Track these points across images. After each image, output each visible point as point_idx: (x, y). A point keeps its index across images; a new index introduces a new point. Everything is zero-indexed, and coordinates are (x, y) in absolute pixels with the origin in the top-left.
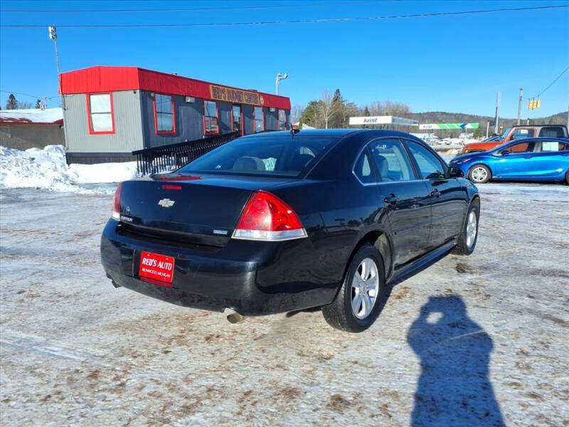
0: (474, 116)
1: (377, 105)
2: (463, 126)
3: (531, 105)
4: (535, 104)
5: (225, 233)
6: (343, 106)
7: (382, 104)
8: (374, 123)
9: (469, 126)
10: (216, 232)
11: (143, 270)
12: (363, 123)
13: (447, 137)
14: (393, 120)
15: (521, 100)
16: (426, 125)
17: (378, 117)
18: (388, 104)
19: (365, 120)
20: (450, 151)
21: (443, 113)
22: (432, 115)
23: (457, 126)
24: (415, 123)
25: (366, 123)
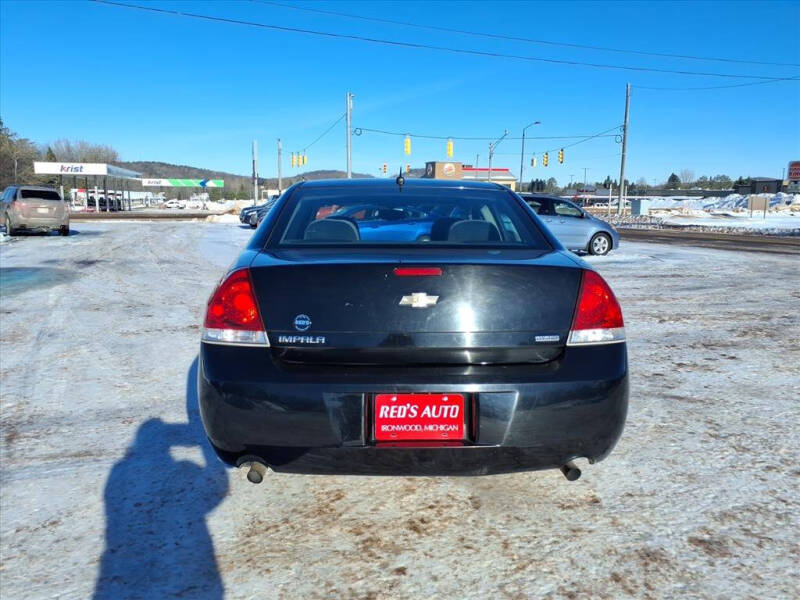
0: (205, 170)
1: (63, 145)
2: (203, 184)
3: (295, 161)
4: (301, 160)
5: (556, 338)
6: (11, 142)
7: (72, 145)
8: (79, 173)
9: (211, 184)
10: (539, 339)
11: (385, 428)
12: (59, 172)
13: (173, 198)
14: (109, 171)
15: (279, 153)
16: (151, 180)
17: (84, 165)
18: (83, 145)
19: (62, 168)
20: (210, 217)
21: (163, 164)
22: (146, 166)
23: (195, 183)
24: (137, 176)
25: (63, 172)
